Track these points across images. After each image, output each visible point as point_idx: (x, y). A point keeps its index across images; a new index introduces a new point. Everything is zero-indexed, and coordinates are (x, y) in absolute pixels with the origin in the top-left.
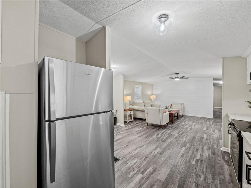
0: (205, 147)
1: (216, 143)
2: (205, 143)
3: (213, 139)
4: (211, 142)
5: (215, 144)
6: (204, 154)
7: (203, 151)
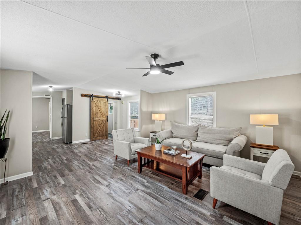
0: (49, 167)
1: (41, 179)
2: (53, 172)
3: (47, 182)
4: (48, 176)
5: (41, 177)
6: (47, 163)
7: (49, 164)
